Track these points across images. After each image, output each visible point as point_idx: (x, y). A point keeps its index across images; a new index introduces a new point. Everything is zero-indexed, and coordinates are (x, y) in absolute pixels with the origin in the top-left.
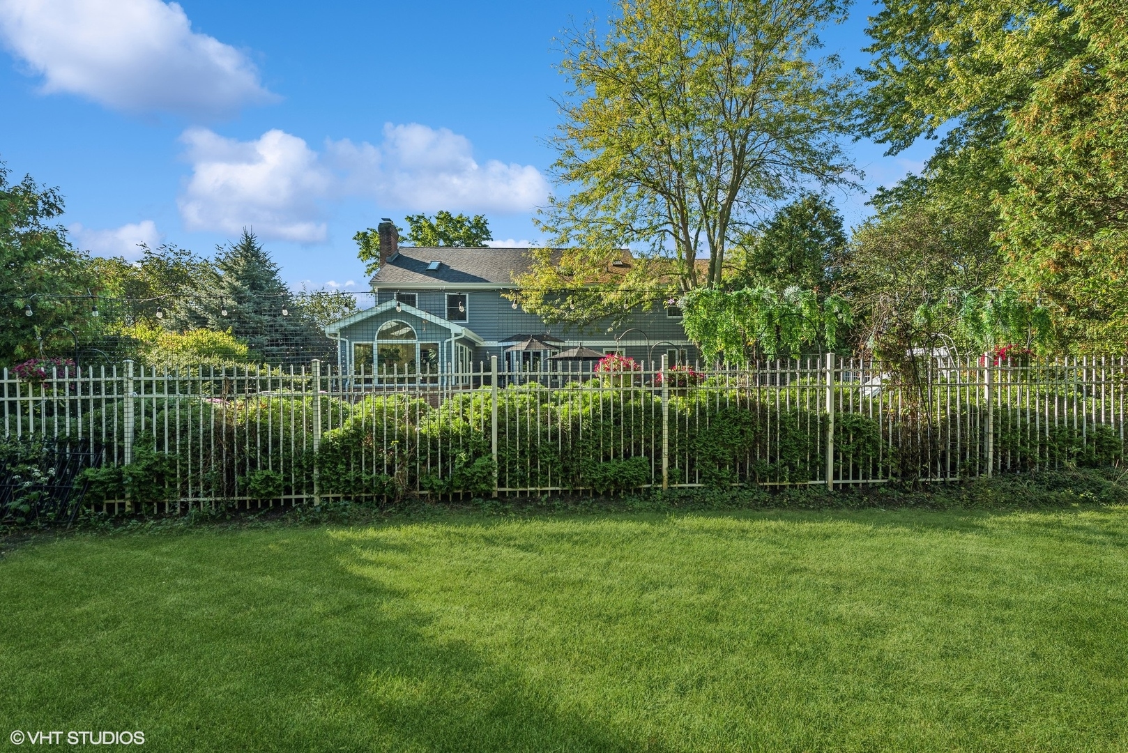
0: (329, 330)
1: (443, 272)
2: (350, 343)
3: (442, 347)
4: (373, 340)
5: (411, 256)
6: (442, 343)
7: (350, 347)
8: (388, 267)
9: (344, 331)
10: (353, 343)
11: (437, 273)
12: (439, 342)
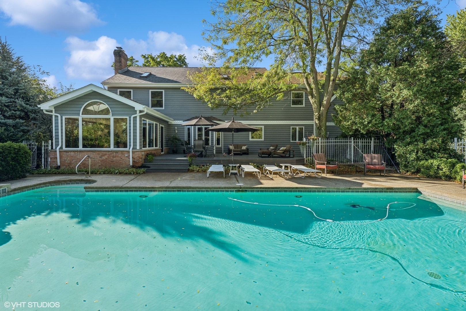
0: (44, 107)
1: (150, 77)
2: (62, 117)
3: (130, 120)
4: (79, 114)
5: (135, 71)
6: (130, 117)
7: (62, 120)
8: (119, 75)
9: (58, 108)
10: (64, 118)
11: (145, 78)
12: (128, 118)
